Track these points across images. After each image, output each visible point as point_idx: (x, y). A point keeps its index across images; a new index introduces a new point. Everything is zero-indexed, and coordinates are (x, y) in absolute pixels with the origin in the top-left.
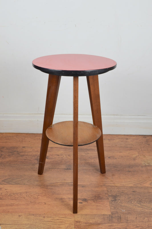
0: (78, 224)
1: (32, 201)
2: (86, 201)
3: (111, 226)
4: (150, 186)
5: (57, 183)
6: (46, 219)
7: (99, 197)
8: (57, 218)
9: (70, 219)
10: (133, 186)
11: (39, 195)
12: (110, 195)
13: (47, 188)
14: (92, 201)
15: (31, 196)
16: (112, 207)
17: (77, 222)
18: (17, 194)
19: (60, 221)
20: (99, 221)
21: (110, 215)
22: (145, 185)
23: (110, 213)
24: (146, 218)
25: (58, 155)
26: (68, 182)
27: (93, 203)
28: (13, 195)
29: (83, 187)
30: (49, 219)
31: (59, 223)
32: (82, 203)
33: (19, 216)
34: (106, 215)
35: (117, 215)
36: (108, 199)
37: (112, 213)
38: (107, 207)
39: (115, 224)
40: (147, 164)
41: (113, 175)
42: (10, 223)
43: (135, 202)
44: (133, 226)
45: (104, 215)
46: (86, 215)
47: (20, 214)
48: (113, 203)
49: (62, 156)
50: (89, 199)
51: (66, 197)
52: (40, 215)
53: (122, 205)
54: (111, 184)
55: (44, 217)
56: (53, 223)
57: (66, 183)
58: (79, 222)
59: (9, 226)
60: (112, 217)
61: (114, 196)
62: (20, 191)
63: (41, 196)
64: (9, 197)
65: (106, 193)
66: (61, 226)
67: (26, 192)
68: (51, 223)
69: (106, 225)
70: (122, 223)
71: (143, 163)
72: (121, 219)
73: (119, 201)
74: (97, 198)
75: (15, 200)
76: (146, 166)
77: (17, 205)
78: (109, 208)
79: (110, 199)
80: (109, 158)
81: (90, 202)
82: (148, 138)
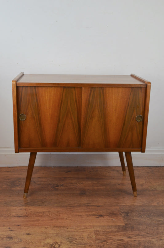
0: (98, 232)
1: (55, 217)
2: (102, 217)
3: (126, 233)
4: (157, 205)
5: (75, 204)
6: (69, 230)
7: (114, 213)
8: (79, 229)
9: (90, 229)
10: (142, 205)
11: (60, 213)
12: (123, 212)
13: (66, 208)
14: (107, 216)
15: (54, 214)
16: (126, 221)
17: (96, 231)
18: (41, 213)
19: (82, 230)
20: (116, 230)
21: (124, 226)
22: (153, 204)
23: (124, 225)
24: (155, 227)
25: (72, 184)
26: (84, 203)
27: (109, 218)
28: (37, 214)
29: (98, 206)
30: (72, 230)
31: (81, 232)
32: (99, 218)
33: (46, 228)
34: (121, 226)
35: (130, 226)
36: (121, 215)
37: (126, 225)
38: (121, 220)
39: (129, 232)
40: (153, 189)
41: (124, 198)
42: (39, 233)
43: (145, 217)
44: (144, 233)
45: (118, 226)
46: (104, 226)
47: (46, 227)
48: (126, 218)
49: (76, 184)
50: (105, 215)
51: (84, 214)
52: (64, 227)
53: (134, 219)
54: (122, 204)
55: (68, 228)
56: (76, 232)
57: (83, 204)
58: (99, 231)
59: (38, 235)
60: (126, 227)
61: (126, 213)
62: (43, 211)
63: (62, 214)
64: (34, 215)
65: (119, 211)
66: (83, 234)
67: (49, 212)
68: (75, 232)
69: (122, 232)
70: (134, 231)
71: (150, 188)
72: (133, 228)
73: (131, 216)
74: (111, 214)
75: (40, 217)
76: (152, 190)
77: (43, 220)
78: (123, 221)
79: (123, 215)
80: (119, 185)
81: (105, 217)
82: (153, 169)
